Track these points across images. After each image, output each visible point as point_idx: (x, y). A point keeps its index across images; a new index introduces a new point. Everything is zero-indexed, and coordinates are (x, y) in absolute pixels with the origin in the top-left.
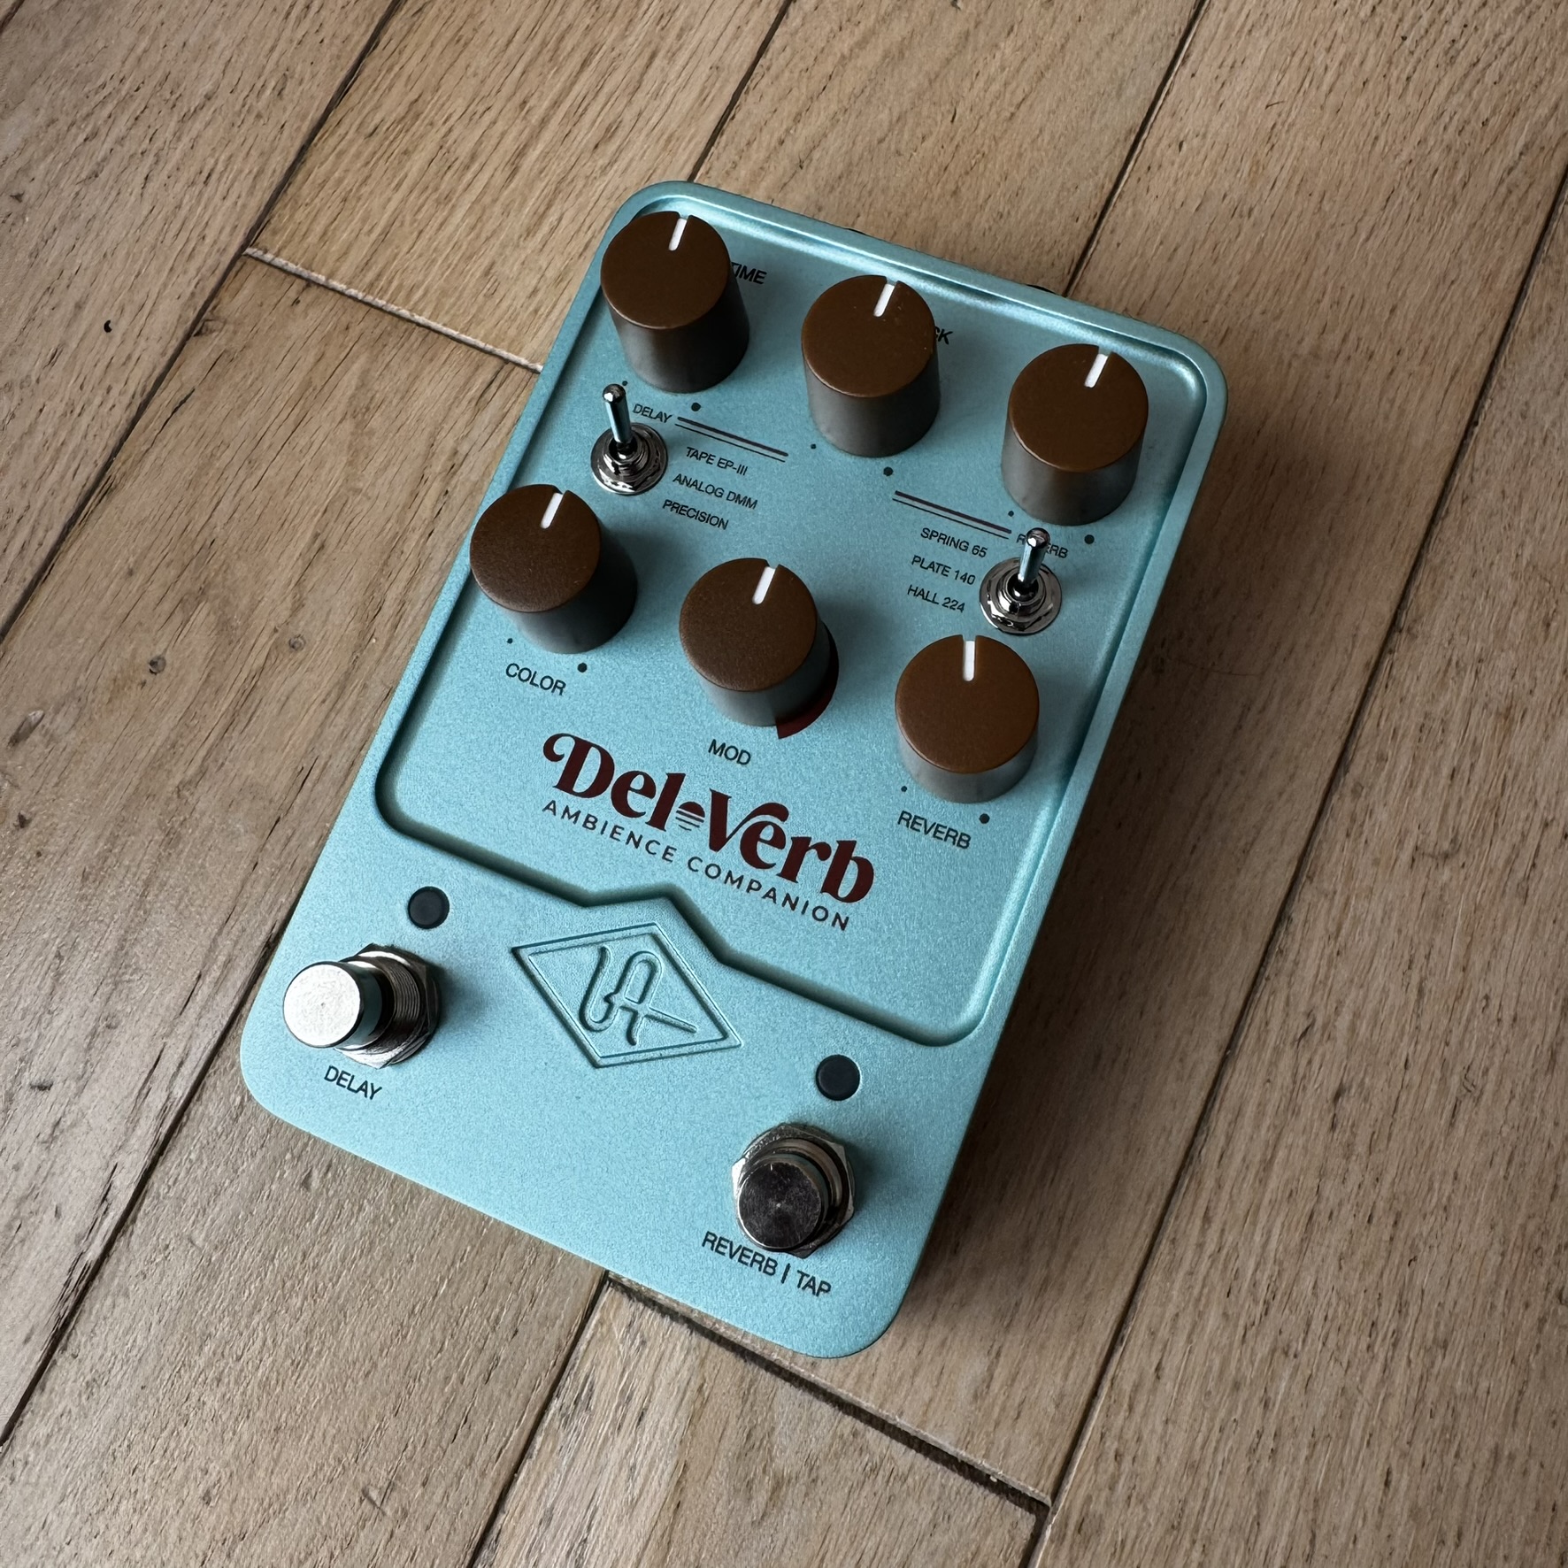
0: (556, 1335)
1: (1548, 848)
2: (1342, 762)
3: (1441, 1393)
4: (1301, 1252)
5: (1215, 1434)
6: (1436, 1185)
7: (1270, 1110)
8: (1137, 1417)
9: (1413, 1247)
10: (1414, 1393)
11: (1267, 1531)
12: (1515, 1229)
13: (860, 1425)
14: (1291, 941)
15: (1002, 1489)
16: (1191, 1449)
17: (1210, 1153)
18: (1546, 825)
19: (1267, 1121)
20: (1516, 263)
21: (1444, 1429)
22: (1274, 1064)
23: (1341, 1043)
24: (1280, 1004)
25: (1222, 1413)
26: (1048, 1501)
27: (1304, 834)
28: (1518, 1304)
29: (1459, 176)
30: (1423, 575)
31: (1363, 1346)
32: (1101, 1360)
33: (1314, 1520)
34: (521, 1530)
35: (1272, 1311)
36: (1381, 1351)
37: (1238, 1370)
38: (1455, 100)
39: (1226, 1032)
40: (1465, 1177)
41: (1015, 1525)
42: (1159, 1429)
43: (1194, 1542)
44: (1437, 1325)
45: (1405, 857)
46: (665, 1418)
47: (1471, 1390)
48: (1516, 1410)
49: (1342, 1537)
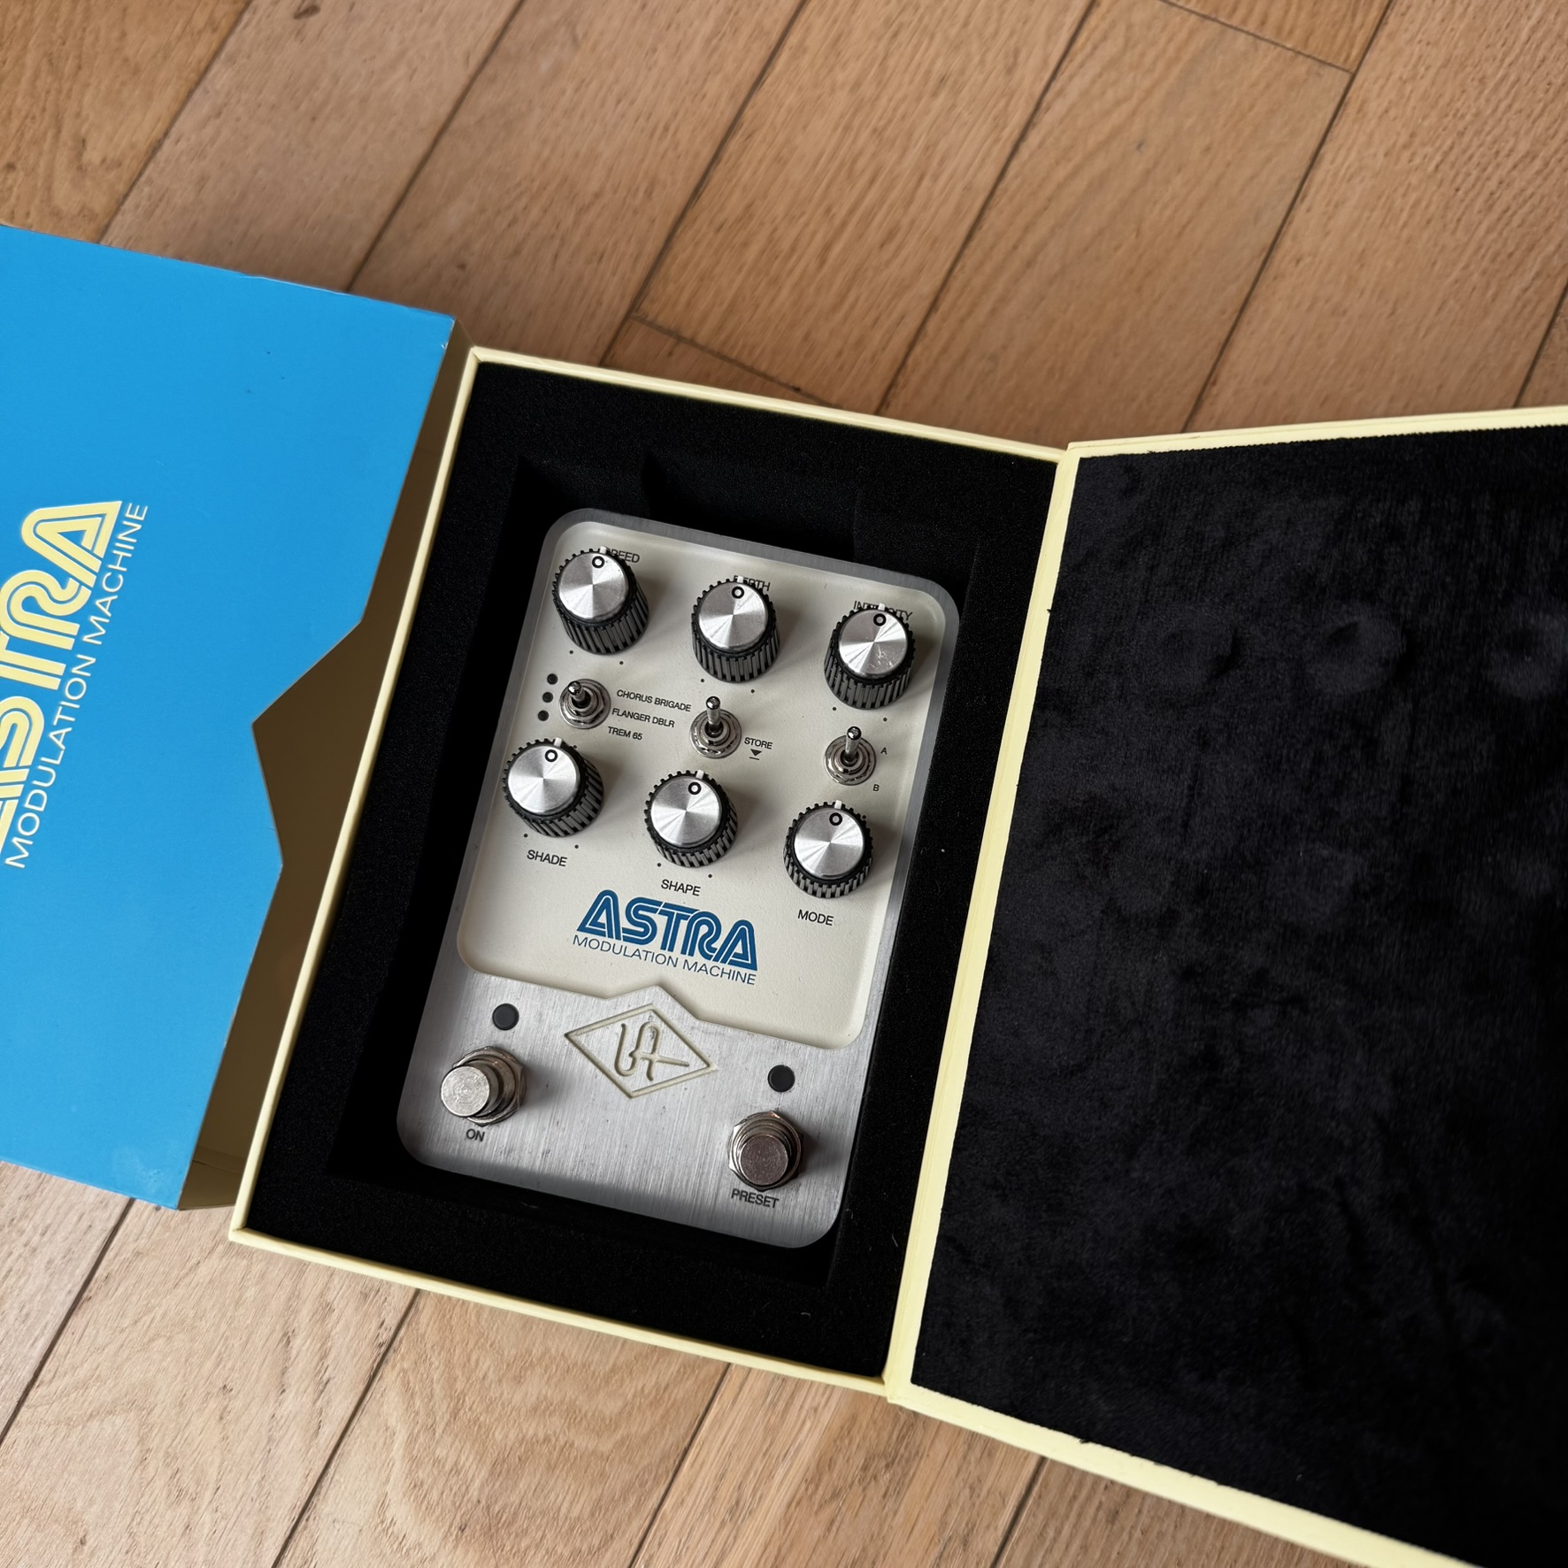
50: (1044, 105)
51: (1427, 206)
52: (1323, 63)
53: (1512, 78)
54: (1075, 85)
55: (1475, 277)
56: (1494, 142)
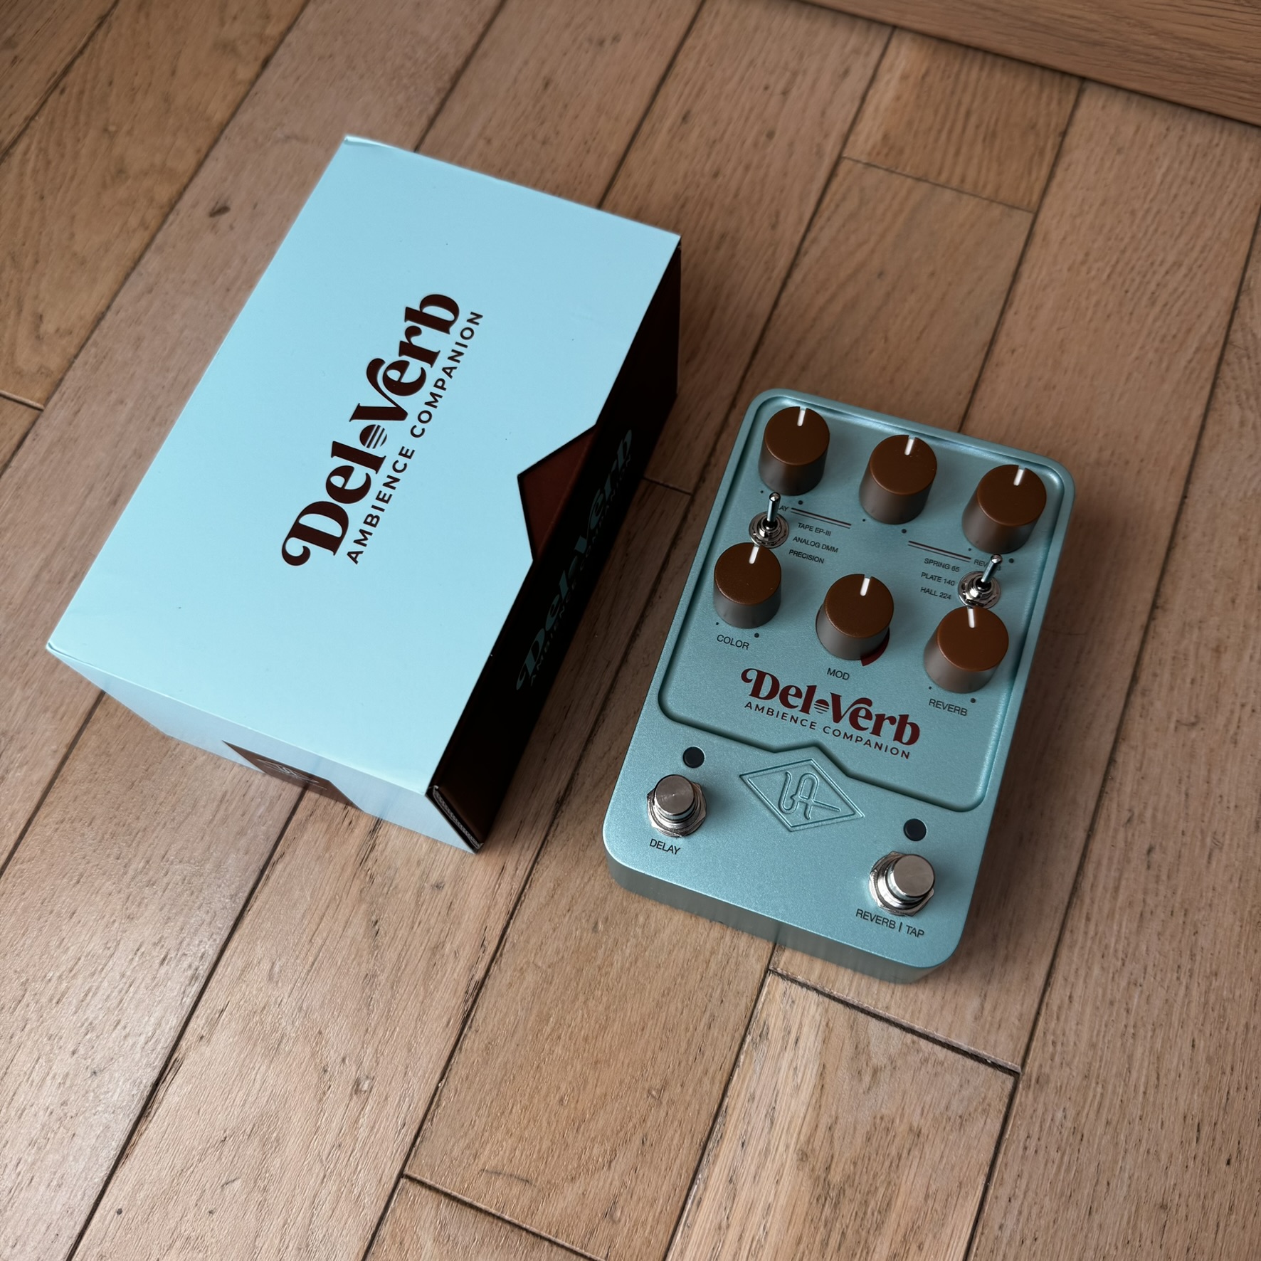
0: (745, 1002)
1: (1245, 718)
2: (1135, 679)
3: (1217, 999)
4: (1138, 932)
5: (1103, 1028)
6: (1204, 894)
7: (1115, 861)
8: (1061, 1024)
9: (1195, 926)
10: (1203, 999)
11: (1134, 1074)
12: (1246, 914)
13: (915, 1038)
14: (1117, 773)
15: (994, 1065)
16: (1092, 1036)
17: (1086, 885)
18: (1243, 706)
19: (1114, 867)
20: (1198, 411)
21: (1220, 1017)
22: (1114, 837)
23: (1149, 825)
24: (1114, 806)
25: (1106, 1018)
26: (1019, 1070)
27: (1118, 716)
28: (1251, 951)
29: (1164, 365)
30: (1167, 579)
31: (1175, 978)
32: (1040, 995)
33: (1158, 1068)
34: (739, 1105)
35: (1127, 963)
36: (1184, 981)
37: (1112, 994)
38: (1159, 324)
39: (1088, 822)
40: (1219, 889)
41: (1003, 1082)
42: (1074, 1027)
43: (1097, 1083)
44: (1211, 965)
45: (1172, 726)
46: (810, 1041)
47: (1231, 996)
48: (1255, 1004)
49: (1173, 1074)
50: (803, 250)
51: (1106, 305)
52: (1012, 207)
53: (1154, 210)
54: (825, 234)
55: (1151, 355)
56: (1149, 256)
